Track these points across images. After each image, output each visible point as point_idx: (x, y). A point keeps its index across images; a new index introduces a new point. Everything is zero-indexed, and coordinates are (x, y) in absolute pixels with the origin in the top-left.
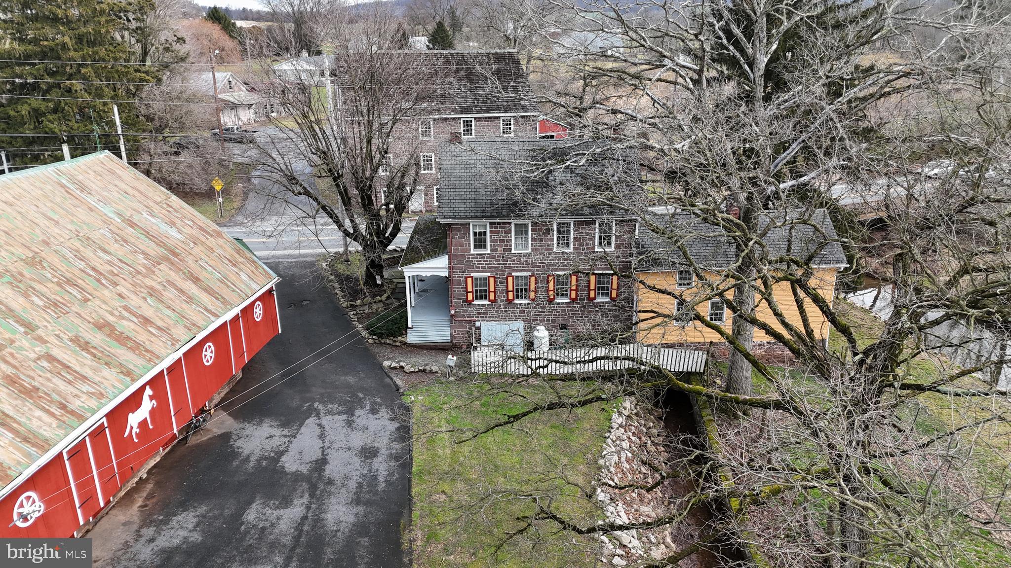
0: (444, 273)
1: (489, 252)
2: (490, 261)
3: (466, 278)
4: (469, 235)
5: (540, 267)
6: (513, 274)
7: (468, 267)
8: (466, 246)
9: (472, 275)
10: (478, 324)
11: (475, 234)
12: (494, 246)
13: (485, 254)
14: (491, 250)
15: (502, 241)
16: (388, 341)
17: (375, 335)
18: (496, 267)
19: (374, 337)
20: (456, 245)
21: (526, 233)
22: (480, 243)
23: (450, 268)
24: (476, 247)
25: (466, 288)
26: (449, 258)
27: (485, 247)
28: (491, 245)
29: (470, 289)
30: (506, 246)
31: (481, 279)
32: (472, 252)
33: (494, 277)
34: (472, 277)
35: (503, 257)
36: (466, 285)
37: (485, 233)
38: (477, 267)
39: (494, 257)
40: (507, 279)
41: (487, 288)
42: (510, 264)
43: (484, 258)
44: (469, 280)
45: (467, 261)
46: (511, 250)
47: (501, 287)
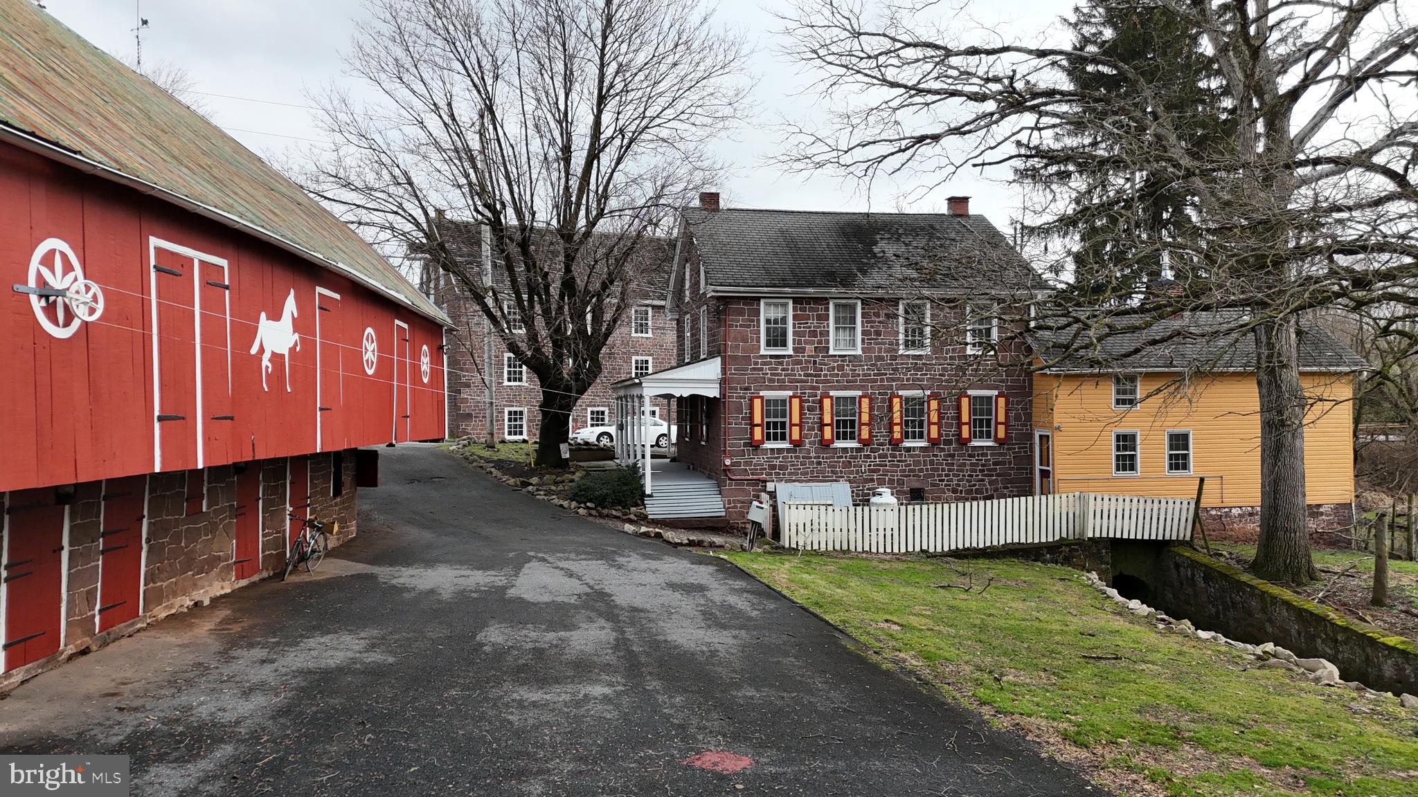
0: (713, 392)
1: (791, 352)
2: (793, 370)
3: (751, 400)
4: (758, 321)
5: (876, 381)
6: (832, 393)
7: (756, 380)
8: (752, 340)
9: (762, 393)
10: (770, 486)
11: (768, 321)
12: (800, 342)
13: (783, 356)
14: (795, 349)
15: (813, 334)
16: (614, 513)
17: (591, 501)
18: (802, 381)
19: (588, 504)
20: (735, 339)
21: (853, 320)
22: (777, 338)
23: (723, 382)
24: (768, 344)
25: (751, 418)
26: (724, 363)
27: (784, 344)
28: (794, 340)
29: (757, 420)
30: (820, 342)
31: (776, 401)
32: (762, 352)
33: (800, 397)
34: (762, 398)
35: (815, 362)
36: (752, 413)
37: (784, 320)
38: (770, 380)
39: (799, 362)
40: (821, 402)
41: (787, 420)
42: (826, 375)
43: (781, 364)
44: (757, 403)
45: (754, 369)
46: (828, 349)
47: (812, 418)
